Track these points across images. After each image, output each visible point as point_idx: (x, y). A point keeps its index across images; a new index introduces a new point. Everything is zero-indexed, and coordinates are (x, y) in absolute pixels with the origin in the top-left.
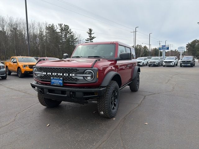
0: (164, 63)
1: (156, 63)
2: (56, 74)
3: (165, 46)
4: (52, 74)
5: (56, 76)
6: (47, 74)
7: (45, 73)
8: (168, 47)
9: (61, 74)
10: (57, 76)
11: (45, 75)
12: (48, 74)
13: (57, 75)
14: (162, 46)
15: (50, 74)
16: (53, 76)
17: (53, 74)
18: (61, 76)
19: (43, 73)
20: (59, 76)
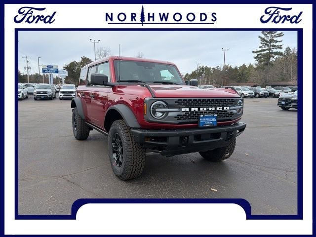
0: (62, 94)
1: (47, 94)
2: (205, 109)
3: (52, 67)
4: (199, 109)
5: (205, 112)
6: (190, 110)
7: (188, 110)
8: (58, 69)
9: (213, 109)
10: (208, 112)
11: (187, 113)
12: (193, 109)
13: (208, 110)
14: (47, 67)
15: (197, 109)
16: (202, 113)
17: (201, 109)
18: (214, 112)
19: (183, 110)
20: (210, 112)
